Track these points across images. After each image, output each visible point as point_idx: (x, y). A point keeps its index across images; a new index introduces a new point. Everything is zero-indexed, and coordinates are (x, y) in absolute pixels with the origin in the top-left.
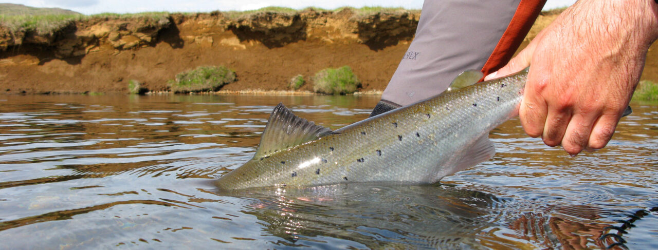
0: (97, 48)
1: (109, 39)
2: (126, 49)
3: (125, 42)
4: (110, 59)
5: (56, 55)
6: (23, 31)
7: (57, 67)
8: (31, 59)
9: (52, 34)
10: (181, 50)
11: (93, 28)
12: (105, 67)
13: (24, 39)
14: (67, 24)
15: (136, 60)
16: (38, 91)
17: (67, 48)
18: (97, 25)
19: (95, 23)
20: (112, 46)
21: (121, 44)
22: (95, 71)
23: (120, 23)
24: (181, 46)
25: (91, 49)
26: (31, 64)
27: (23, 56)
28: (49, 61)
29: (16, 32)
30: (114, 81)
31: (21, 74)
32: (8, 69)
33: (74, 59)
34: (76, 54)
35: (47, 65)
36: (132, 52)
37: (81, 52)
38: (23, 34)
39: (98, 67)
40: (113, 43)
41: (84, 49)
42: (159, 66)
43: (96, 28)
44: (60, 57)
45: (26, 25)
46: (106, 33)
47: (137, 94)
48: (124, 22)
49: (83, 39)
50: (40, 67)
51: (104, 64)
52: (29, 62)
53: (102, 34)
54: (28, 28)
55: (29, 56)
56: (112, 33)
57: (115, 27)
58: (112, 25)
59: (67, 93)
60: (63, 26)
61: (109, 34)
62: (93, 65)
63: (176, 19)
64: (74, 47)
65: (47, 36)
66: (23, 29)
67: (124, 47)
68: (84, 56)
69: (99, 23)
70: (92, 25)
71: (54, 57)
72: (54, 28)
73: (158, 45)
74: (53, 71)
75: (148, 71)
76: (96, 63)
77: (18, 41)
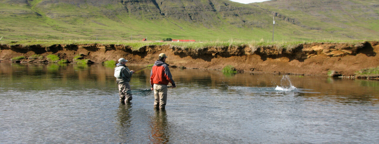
0: (316, 56)
1: (323, 52)
2: (334, 56)
3: (334, 54)
4: (323, 60)
5: (295, 58)
6: (282, 49)
7: (295, 63)
8: (286, 59)
9: (291, 50)
10: (374, 57)
11: (313, 47)
12: (319, 64)
13: (282, 52)
14: (298, 46)
15: (341, 61)
16: (286, 73)
17: (299, 55)
18: (316, 46)
19: (314, 45)
20: (325, 55)
21: (331, 54)
22: (312, 65)
23: (330, 45)
24: (374, 56)
25: (311, 56)
26: (287, 61)
27: (284, 57)
28: (292, 60)
29: (279, 49)
30: (323, 70)
31: (281, 65)
32: (278, 63)
33: (301, 60)
34: (303, 58)
35: (292, 61)
36: (339, 58)
37: (305, 57)
38: (282, 50)
39: (314, 64)
40: (325, 54)
41: (307, 56)
42: (355, 64)
43: (315, 47)
44: (297, 59)
45: (283, 47)
46: (321, 50)
47: (332, 77)
48: (333, 45)
49: (306, 52)
50: (289, 62)
51: (318, 63)
52: (285, 60)
53: (318, 50)
54: (283, 48)
55: (286, 58)
56: (324, 50)
57: (327, 47)
58: (325, 46)
59: (296, 75)
60: (296, 47)
61: (322, 50)
62: (310, 63)
63: (371, 43)
64: (302, 55)
65: (290, 51)
66: (282, 48)
67: (333, 56)
68: (306, 58)
69: (317, 45)
70: (313, 46)
71: (294, 59)
72: (293, 48)
73: (357, 55)
74: (293, 65)
75: (347, 66)
76: (313, 62)
77: (280, 53)
